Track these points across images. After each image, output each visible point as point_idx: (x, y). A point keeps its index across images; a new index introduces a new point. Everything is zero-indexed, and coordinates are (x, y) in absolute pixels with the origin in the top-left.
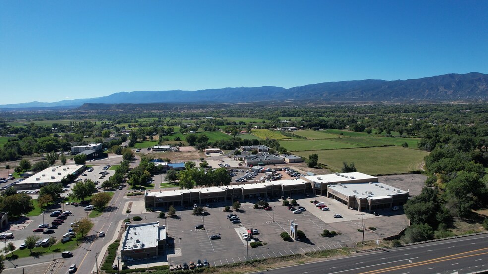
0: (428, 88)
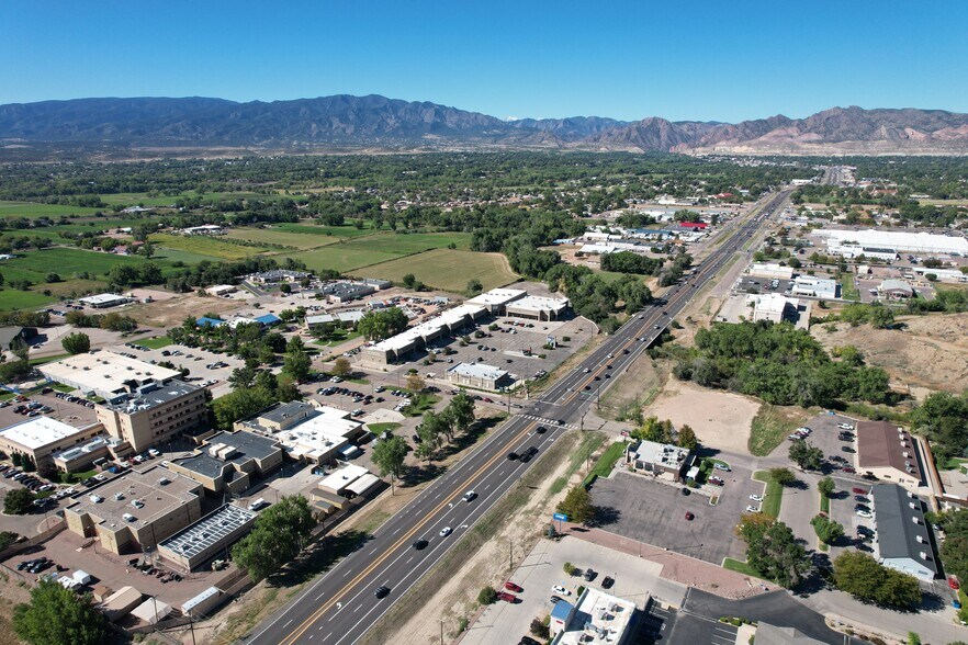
0: (314, 121)
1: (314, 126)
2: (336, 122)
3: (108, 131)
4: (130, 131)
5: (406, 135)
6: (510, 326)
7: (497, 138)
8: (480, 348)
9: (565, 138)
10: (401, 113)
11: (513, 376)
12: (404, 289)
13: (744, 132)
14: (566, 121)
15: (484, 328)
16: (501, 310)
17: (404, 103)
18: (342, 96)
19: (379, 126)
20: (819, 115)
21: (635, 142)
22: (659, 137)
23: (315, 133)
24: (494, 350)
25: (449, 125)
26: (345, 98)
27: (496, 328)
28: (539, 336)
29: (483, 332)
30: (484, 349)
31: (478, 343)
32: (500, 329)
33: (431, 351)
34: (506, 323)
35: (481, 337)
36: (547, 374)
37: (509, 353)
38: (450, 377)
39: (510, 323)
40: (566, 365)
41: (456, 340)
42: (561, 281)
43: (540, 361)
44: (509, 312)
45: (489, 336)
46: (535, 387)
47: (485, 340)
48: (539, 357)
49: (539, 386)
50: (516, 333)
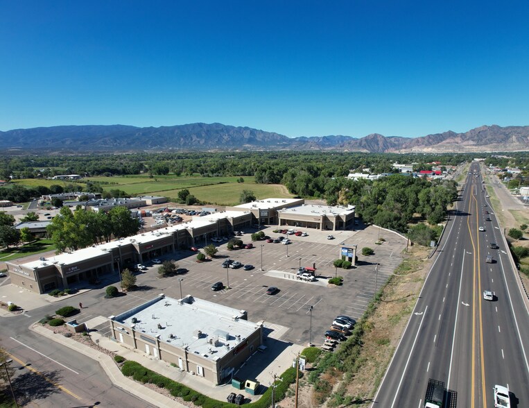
0: (182, 137)
1: (182, 139)
2: (194, 138)
3: (68, 143)
4: (80, 142)
5: (233, 145)
6: (282, 235)
7: (285, 146)
9: (323, 145)
10: (231, 133)
13: (428, 141)
14: (324, 137)
16: (272, 217)
17: (233, 127)
18: (198, 123)
19: (219, 140)
20: (474, 130)
21: (364, 147)
22: (378, 145)
23: (182, 143)
24: (250, 268)
25: (258, 139)
26: (200, 125)
27: (262, 237)
28: (324, 249)
29: (242, 242)
30: (232, 266)
31: (227, 257)
32: (268, 238)
33: (143, 269)
34: (276, 232)
35: (236, 249)
36: (357, 328)
37: (276, 274)
38: (121, 335)
39: (281, 231)
40: (387, 302)
41: (196, 252)
42: (341, 193)
43: (334, 292)
44: (281, 220)
45: (251, 247)
46: (333, 374)
47: (240, 253)
48: (331, 282)
49: (342, 369)
50: (289, 243)
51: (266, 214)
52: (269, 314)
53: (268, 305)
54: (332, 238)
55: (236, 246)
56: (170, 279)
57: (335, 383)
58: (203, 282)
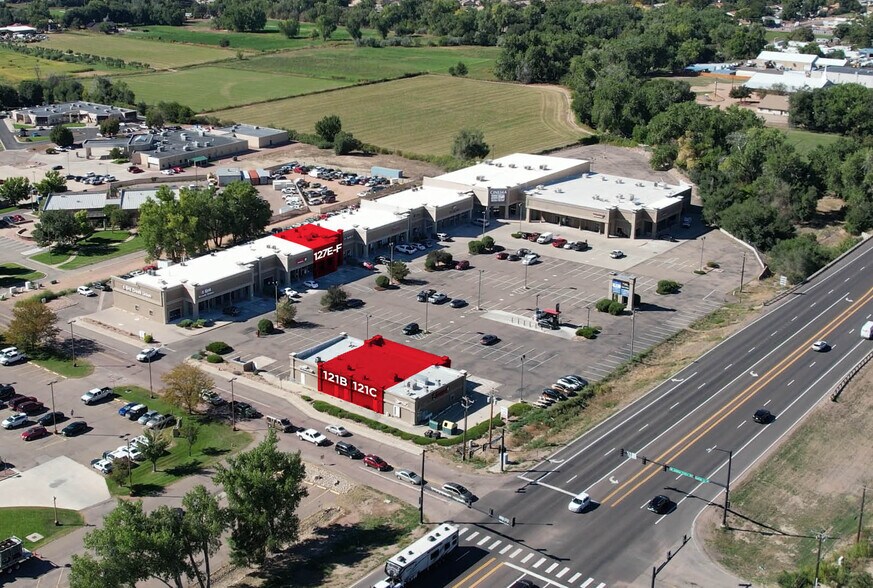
8: (424, 298)
11: (485, 386)
12: (314, 149)
15: (458, 247)
16: (513, 205)
24: (460, 304)
27: (488, 248)
28: (594, 277)
29: (450, 257)
30: (432, 300)
31: (425, 283)
32: (500, 249)
33: (294, 296)
34: (518, 236)
35: (440, 269)
36: (586, 389)
37: (499, 316)
38: (303, 375)
39: (528, 236)
40: (650, 366)
41: (372, 271)
42: (683, 143)
43: (579, 347)
44: (532, 211)
45: (466, 266)
46: (538, 428)
47: (446, 277)
48: (579, 334)
49: (549, 425)
50: (535, 262)
51: (502, 197)
52: (479, 367)
53: (480, 358)
54: (620, 256)
55: (441, 264)
56: (339, 313)
57: (537, 434)
58: (388, 322)
